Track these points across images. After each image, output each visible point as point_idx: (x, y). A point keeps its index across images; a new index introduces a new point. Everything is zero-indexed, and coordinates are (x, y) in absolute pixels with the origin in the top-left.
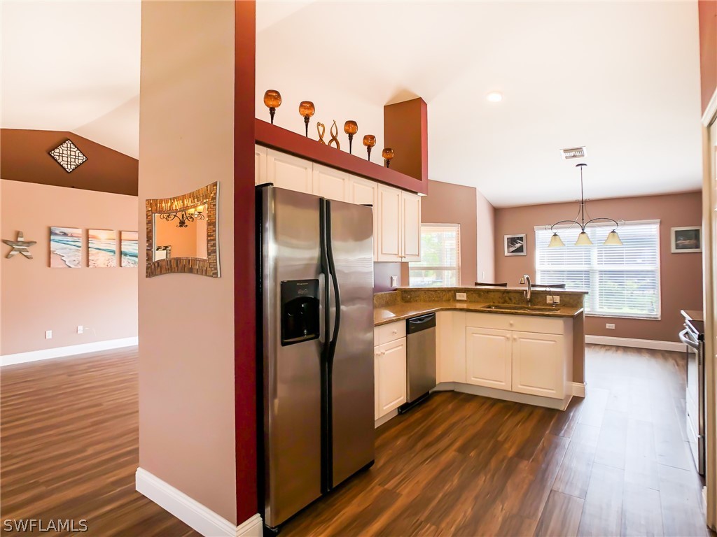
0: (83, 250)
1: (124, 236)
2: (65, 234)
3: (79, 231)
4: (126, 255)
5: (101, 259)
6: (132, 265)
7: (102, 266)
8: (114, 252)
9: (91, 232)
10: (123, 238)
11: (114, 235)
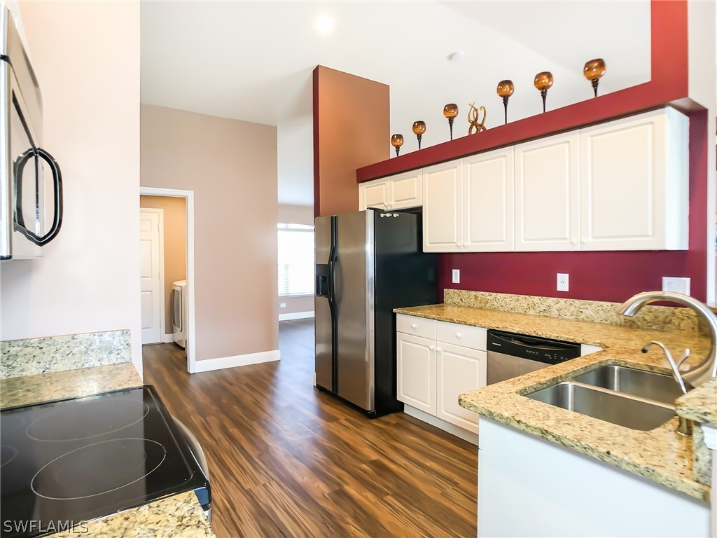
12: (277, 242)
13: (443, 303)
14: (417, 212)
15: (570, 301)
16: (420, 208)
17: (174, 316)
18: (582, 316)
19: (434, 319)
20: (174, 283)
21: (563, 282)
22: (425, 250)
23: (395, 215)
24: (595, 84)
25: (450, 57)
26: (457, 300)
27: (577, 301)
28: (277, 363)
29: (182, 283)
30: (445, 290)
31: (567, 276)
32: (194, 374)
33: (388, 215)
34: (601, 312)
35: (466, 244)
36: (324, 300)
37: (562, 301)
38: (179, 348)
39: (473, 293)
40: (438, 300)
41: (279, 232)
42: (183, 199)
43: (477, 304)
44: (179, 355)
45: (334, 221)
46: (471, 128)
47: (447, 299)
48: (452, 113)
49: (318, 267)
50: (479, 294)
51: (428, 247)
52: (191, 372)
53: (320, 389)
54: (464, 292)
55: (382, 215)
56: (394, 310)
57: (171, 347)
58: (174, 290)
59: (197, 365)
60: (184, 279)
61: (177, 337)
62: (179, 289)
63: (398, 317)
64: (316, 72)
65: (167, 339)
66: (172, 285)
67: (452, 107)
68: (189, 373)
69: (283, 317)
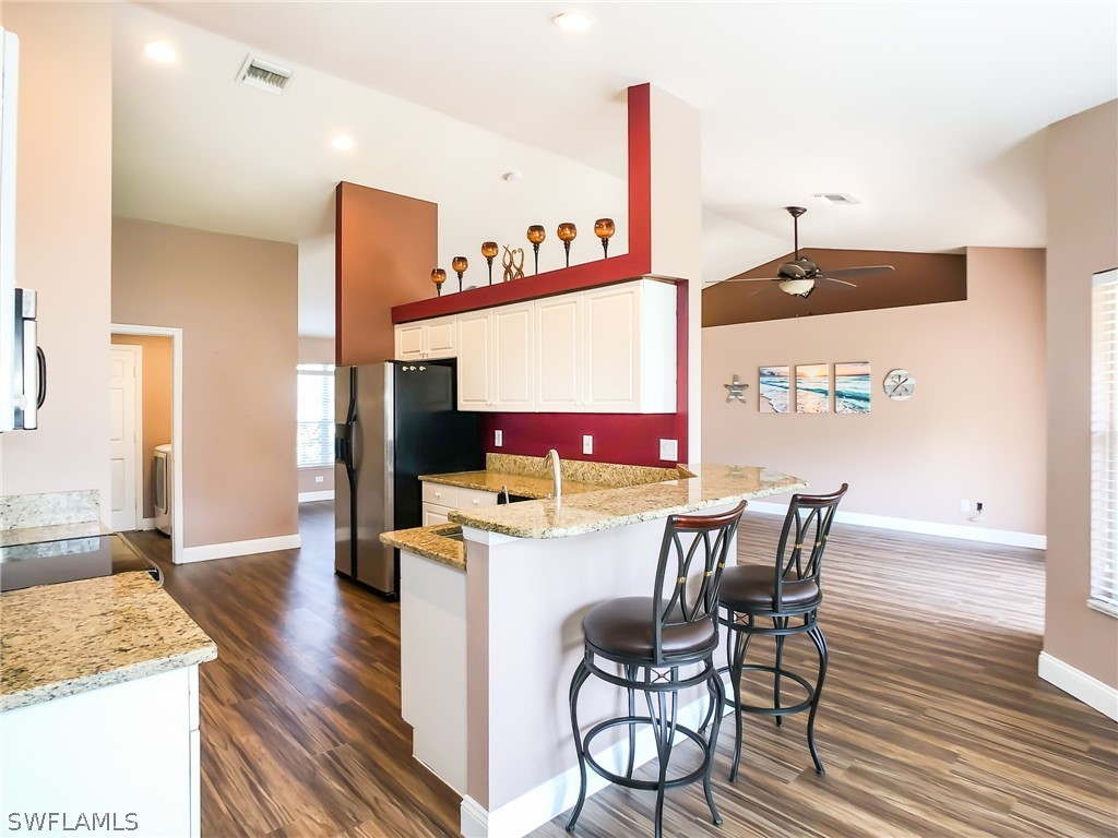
0: (791, 390)
1: (840, 370)
2: (772, 374)
3: (786, 370)
4: (841, 395)
5: (810, 402)
6: (850, 411)
7: (812, 411)
8: (826, 393)
9: (799, 369)
10: (837, 373)
11: (826, 370)
12: (296, 389)
13: (485, 468)
14: (452, 363)
15: (592, 464)
16: (455, 359)
17: (155, 493)
18: (601, 480)
19: (454, 485)
20: (157, 448)
21: (588, 443)
22: (459, 409)
23: (422, 368)
24: (605, 243)
25: (506, 177)
26: (498, 465)
27: (597, 464)
28: (297, 551)
29: (165, 448)
30: (488, 454)
31: (591, 437)
32: (181, 564)
33: (412, 368)
34: (615, 475)
35: (494, 403)
36: (343, 467)
37: (586, 463)
38: (164, 536)
39: (513, 457)
40: (480, 465)
41: (300, 377)
42: (170, 339)
43: (516, 470)
44: (162, 543)
45: (353, 372)
46: (506, 274)
47: (488, 464)
48: (491, 252)
49: (338, 426)
50: (518, 458)
51: (462, 406)
52: (177, 562)
53: (338, 573)
54: (505, 456)
55: (405, 368)
56: (420, 477)
57: (151, 536)
58: (156, 458)
59: (184, 554)
60: (169, 442)
61: (161, 523)
62: (163, 456)
63: (424, 485)
64: (339, 187)
65: (146, 525)
66: (153, 450)
67: (492, 245)
68: (174, 564)
69: (304, 497)
